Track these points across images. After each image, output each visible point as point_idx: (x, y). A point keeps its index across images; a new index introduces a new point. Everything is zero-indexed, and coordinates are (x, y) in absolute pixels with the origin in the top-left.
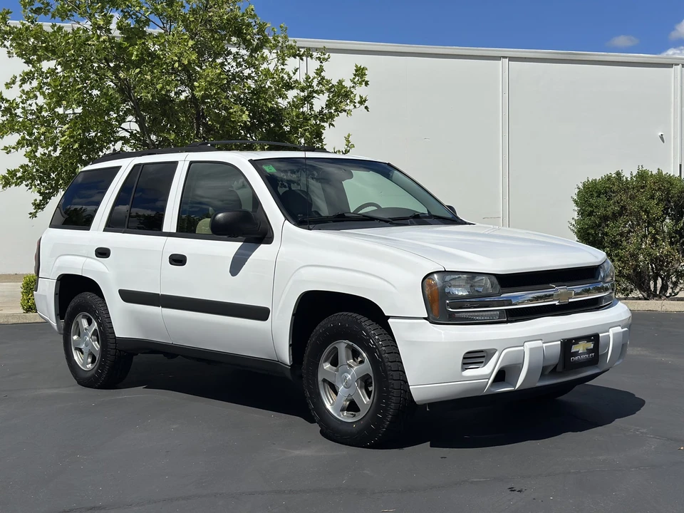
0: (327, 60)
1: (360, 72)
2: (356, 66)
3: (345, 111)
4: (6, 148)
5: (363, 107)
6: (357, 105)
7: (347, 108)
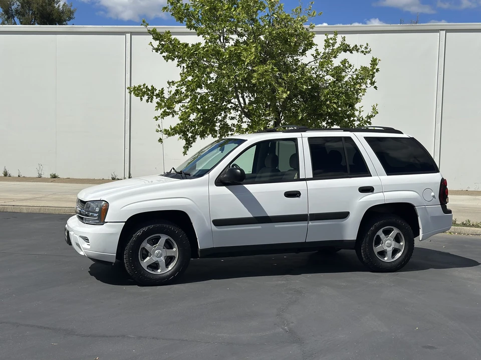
0: (369, 52)
1: (374, 62)
2: (373, 58)
3: (360, 89)
4: (156, 117)
5: (373, 87)
6: (369, 85)
7: (362, 88)
